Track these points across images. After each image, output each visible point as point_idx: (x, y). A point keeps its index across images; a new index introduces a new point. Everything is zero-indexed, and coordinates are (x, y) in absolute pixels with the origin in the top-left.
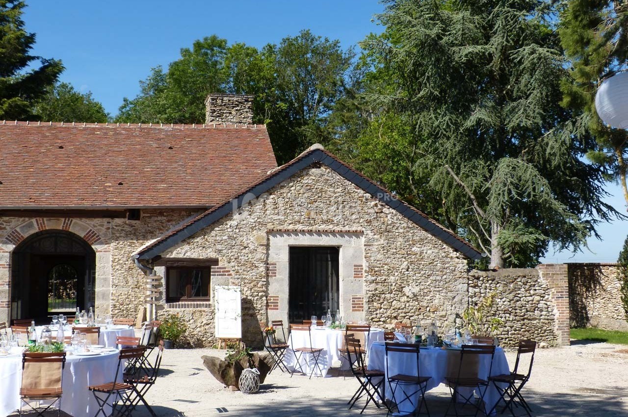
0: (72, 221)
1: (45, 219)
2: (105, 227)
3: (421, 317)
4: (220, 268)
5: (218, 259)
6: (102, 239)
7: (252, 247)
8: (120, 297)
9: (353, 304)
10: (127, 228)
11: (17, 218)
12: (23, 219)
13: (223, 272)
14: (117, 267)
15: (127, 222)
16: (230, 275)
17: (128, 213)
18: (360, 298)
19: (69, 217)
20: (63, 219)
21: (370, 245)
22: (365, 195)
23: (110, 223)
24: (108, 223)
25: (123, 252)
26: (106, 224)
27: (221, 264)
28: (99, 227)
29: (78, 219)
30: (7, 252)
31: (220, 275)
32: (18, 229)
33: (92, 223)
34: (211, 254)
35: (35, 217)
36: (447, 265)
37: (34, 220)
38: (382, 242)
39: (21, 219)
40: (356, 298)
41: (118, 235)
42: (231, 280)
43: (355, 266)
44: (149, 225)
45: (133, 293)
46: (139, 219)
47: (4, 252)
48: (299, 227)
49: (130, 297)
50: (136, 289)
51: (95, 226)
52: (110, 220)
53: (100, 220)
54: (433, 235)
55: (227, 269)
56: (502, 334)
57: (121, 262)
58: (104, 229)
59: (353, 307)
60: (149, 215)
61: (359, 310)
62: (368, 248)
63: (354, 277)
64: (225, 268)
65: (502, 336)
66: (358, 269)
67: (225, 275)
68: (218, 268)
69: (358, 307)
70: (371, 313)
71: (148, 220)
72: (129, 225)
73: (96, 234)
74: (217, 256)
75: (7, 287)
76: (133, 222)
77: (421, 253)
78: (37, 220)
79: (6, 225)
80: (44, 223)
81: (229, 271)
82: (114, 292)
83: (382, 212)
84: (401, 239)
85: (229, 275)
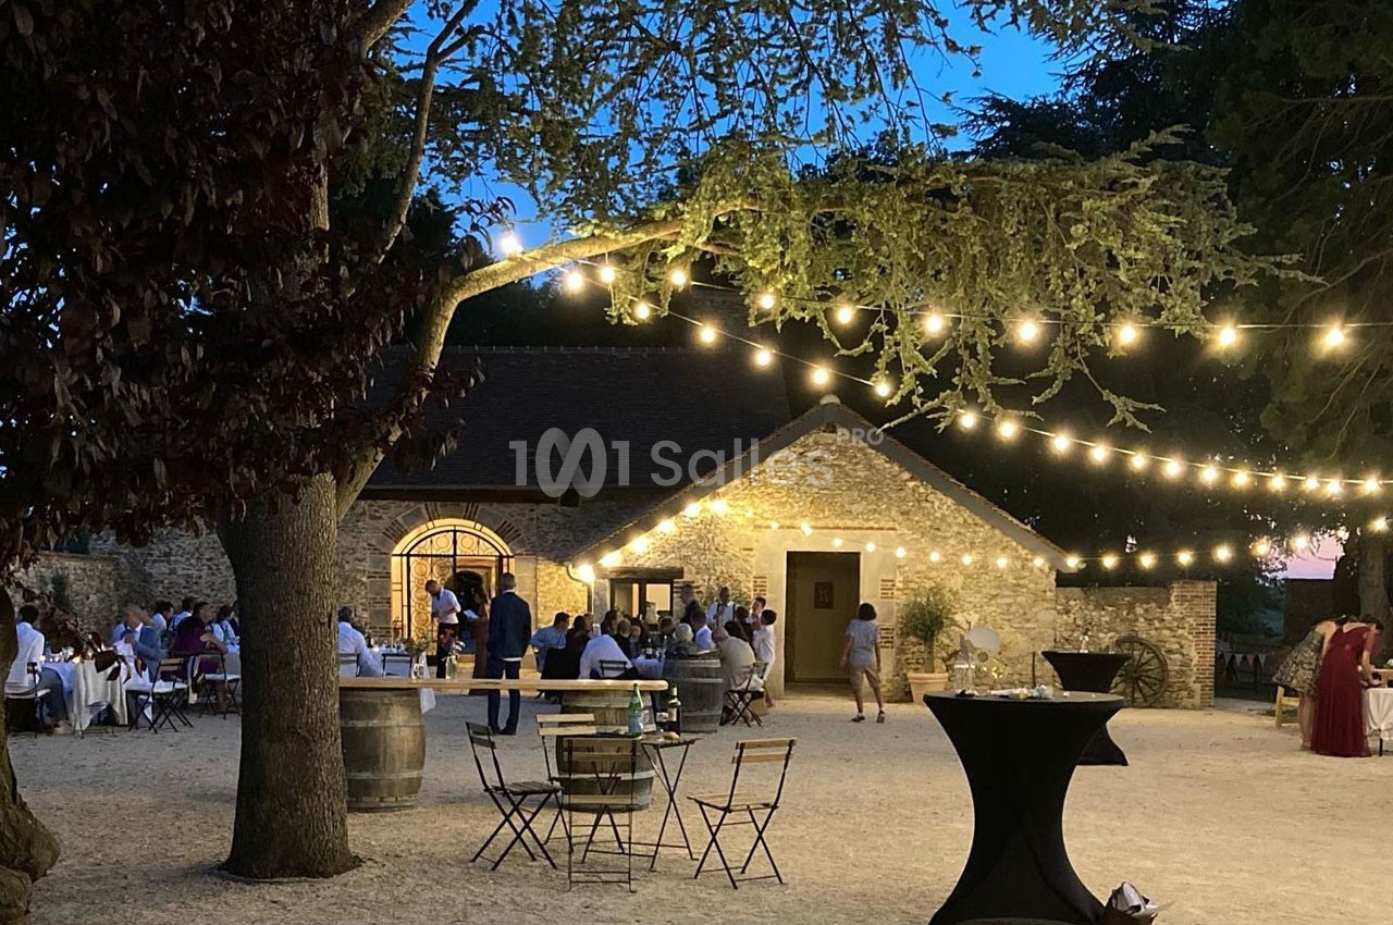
0: (477, 508)
1: (439, 504)
2: (527, 517)
6: (522, 536)
10: (559, 519)
11: (398, 503)
12: (407, 503)
14: (546, 578)
15: (560, 510)
19: (474, 501)
20: (465, 505)
23: (532, 510)
25: (554, 555)
26: (527, 512)
28: (517, 517)
29: (487, 504)
30: (385, 554)
32: (400, 520)
33: (508, 511)
35: (425, 501)
37: (422, 505)
39: (404, 504)
41: (546, 529)
44: (593, 515)
46: (577, 506)
47: (380, 554)
51: (511, 516)
52: (534, 506)
53: (519, 505)
57: (550, 570)
58: (525, 521)
71: (589, 505)
72: (563, 514)
73: (513, 527)
76: (568, 508)
78: (426, 504)
79: (383, 513)
80: (437, 510)
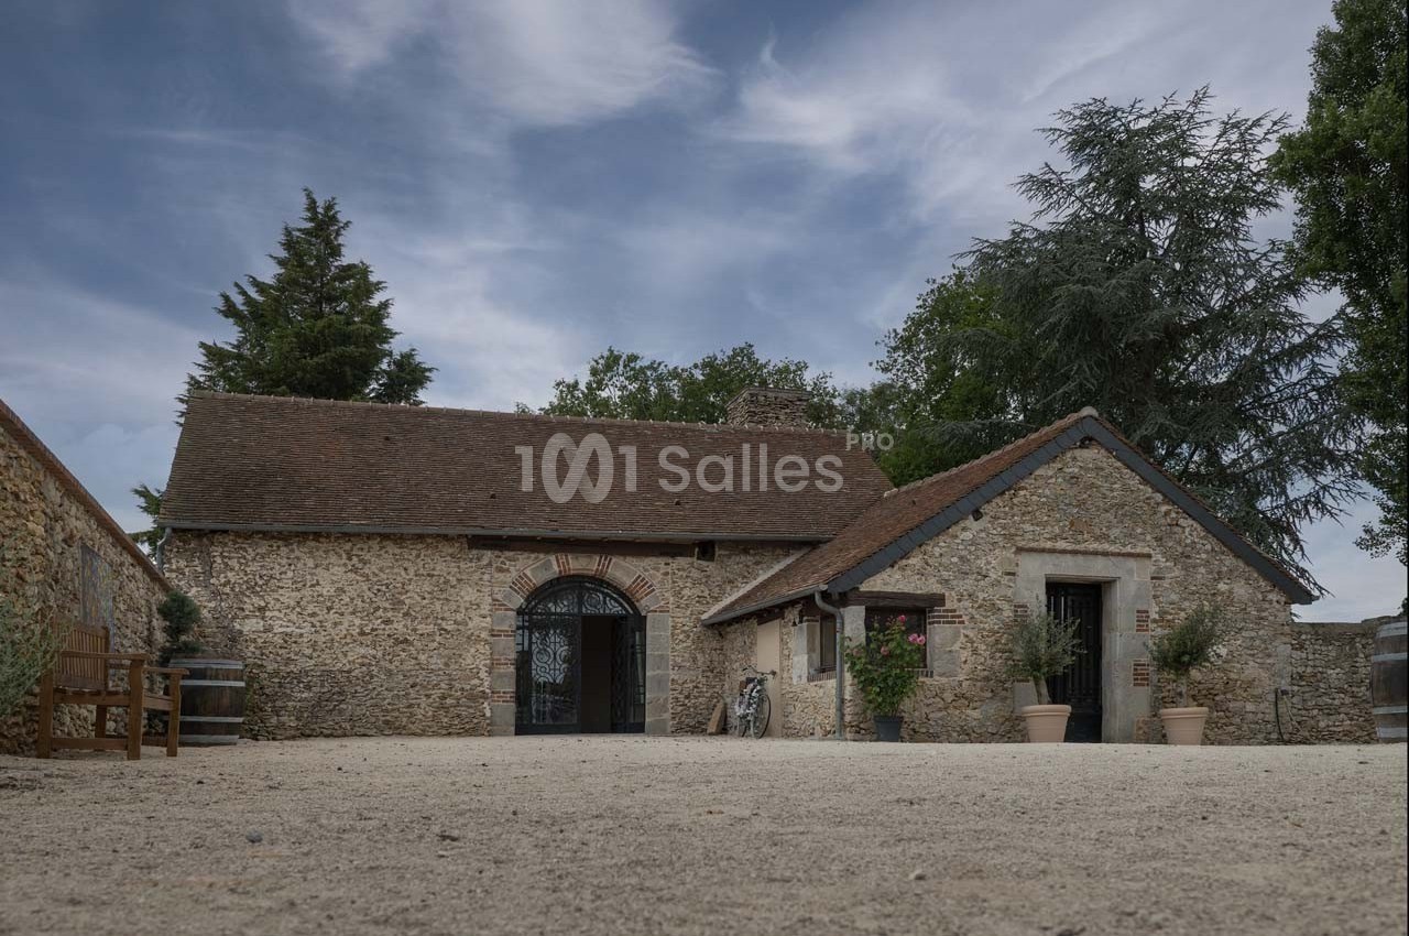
0: (610, 560)
1: (570, 555)
2: (661, 571)
3: (1229, 696)
4: (947, 611)
5: (944, 596)
6: (657, 591)
7: (993, 576)
8: (686, 686)
9: (1135, 675)
10: (695, 574)
11: (526, 555)
12: (536, 554)
13: (953, 617)
14: (681, 637)
15: (695, 564)
16: (963, 622)
17: (697, 550)
18: (1144, 665)
19: (607, 554)
20: (597, 557)
21: (1160, 578)
22: (1154, 495)
23: (669, 564)
24: (667, 564)
25: (689, 612)
26: (662, 566)
27: (948, 605)
28: (652, 572)
29: (622, 558)
30: (512, 610)
31: (948, 622)
32: (528, 572)
33: (642, 564)
34: (932, 586)
35: (556, 552)
36: (1264, 614)
37: (552, 558)
38: (1177, 573)
39: (533, 556)
40: (1139, 665)
41: (681, 584)
42: (962, 631)
43: (1138, 612)
44: (728, 570)
45: (705, 679)
46: (713, 560)
47: (506, 610)
48: (1061, 545)
49: (700, 686)
50: (709, 674)
51: (646, 570)
52: (670, 560)
53: (654, 559)
54: (1248, 563)
55: (957, 613)
56: (1334, 726)
57: (686, 628)
58: (659, 575)
59: (1135, 679)
60: (727, 553)
61: (1143, 685)
62: (1157, 582)
63: (1138, 630)
64: (955, 611)
65: (1335, 729)
66: (1142, 616)
67: (955, 622)
68: (944, 611)
69: (1142, 679)
70: (1159, 689)
71: (725, 559)
72: (698, 569)
73: (647, 582)
74: (943, 591)
75: (512, 669)
76: (704, 563)
77: (1231, 592)
78: (557, 557)
79: (510, 565)
80: (568, 563)
81: (961, 616)
82: (676, 678)
83: (1177, 525)
84: (1202, 570)
85: (960, 623)
